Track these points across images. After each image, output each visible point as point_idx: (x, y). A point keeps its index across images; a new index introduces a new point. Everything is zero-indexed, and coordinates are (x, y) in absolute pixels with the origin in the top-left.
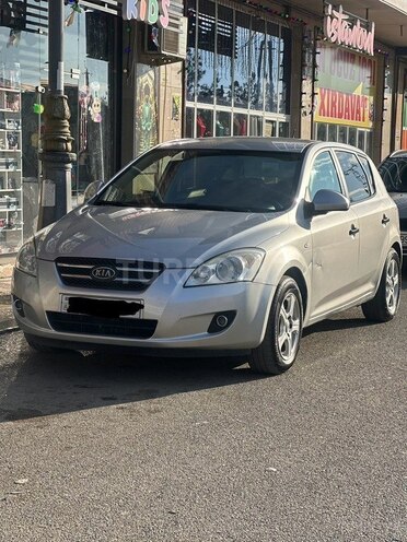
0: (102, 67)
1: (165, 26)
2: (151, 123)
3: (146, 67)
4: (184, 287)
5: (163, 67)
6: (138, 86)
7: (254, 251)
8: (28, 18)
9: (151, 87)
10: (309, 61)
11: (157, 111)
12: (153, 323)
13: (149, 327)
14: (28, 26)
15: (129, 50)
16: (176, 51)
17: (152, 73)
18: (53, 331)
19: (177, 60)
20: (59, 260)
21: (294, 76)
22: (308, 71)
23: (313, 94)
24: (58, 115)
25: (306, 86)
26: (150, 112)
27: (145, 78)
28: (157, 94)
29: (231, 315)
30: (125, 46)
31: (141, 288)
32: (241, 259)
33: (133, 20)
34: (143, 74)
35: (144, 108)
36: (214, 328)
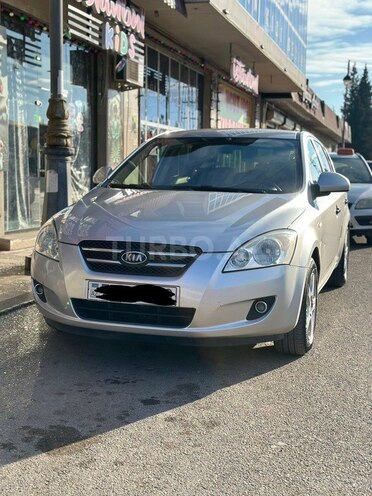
0: (83, 91)
1: (132, 58)
2: (119, 133)
3: (114, 92)
4: (223, 272)
5: (126, 93)
6: (109, 105)
7: (288, 232)
8: (27, 53)
9: (118, 106)
10: (214, 98)
11: (122, 124)
12: (191, 312)
13: (186, 316)
14: (27, 59)
15: (103, 79)
16: (137, 80)
17: (118, 96)
18: (78, 319)
19: (135, 87)
20: (83, 244)
21: (205, 107)
22: (214, 104)
23: (217, 120)
24: (59, 115)
25: (213, 115)
26: (118, 125)
27: (114, 100)
28: (122, 113)
29: (271, 300)
30: (99, 75)
31: (177, 273)
32: (276, 240)
33: (110, 50)
34: (112, 97)
35: (113, 122)
36: (253, 315)
